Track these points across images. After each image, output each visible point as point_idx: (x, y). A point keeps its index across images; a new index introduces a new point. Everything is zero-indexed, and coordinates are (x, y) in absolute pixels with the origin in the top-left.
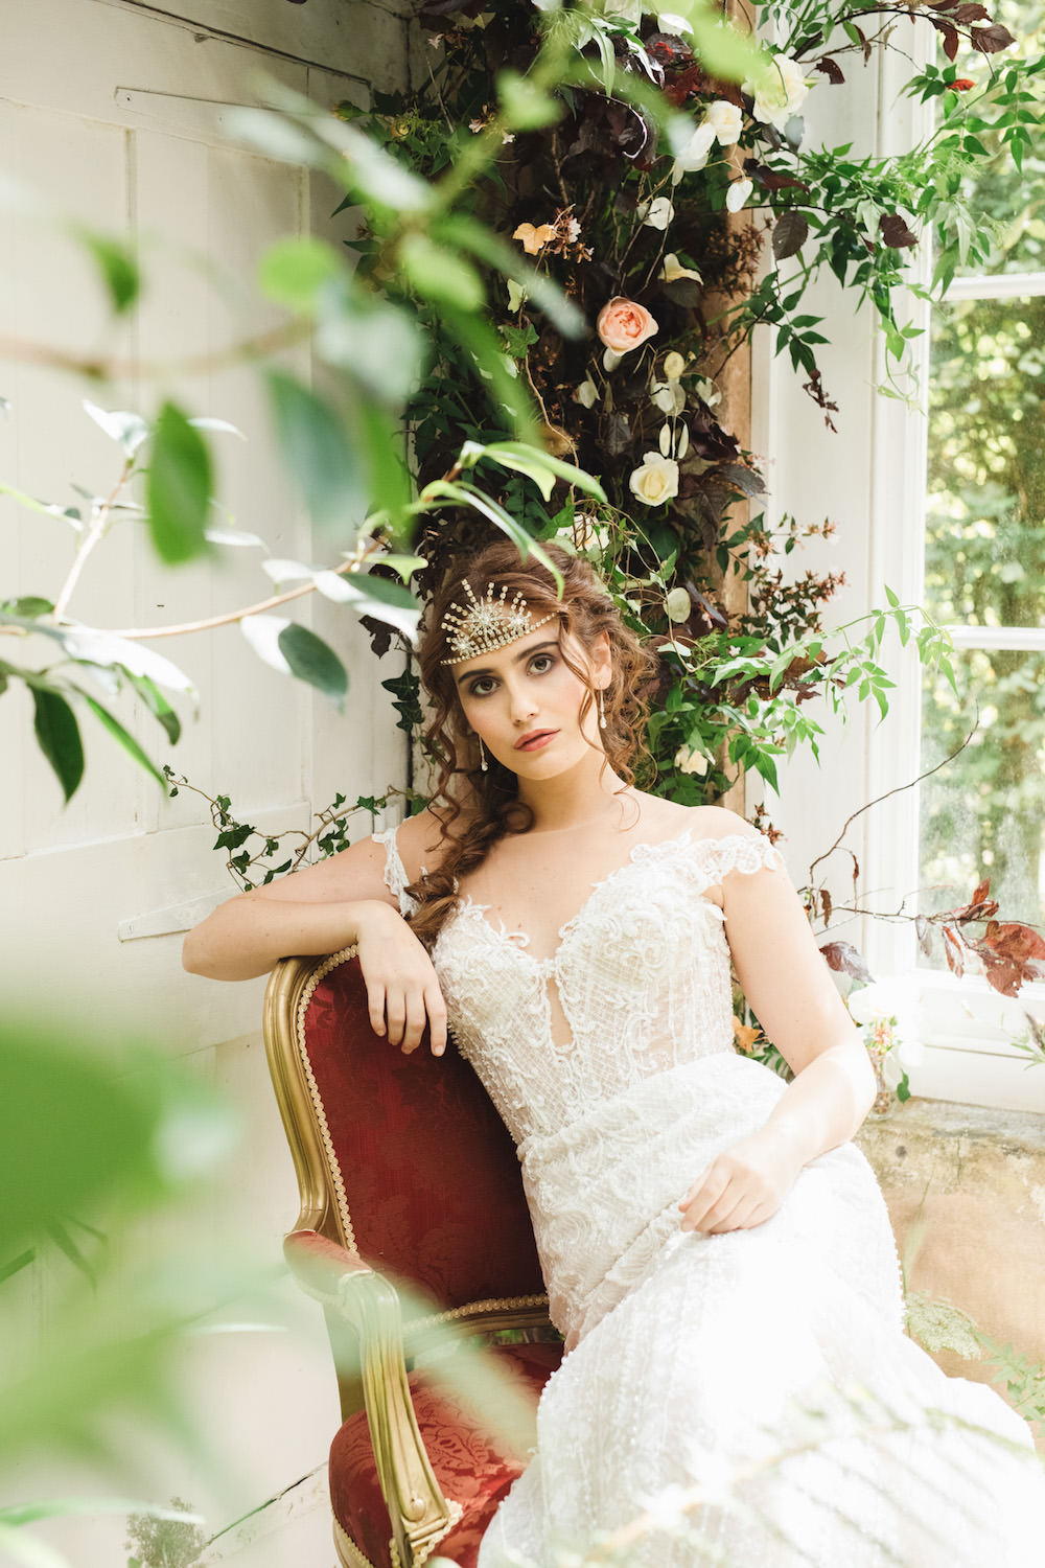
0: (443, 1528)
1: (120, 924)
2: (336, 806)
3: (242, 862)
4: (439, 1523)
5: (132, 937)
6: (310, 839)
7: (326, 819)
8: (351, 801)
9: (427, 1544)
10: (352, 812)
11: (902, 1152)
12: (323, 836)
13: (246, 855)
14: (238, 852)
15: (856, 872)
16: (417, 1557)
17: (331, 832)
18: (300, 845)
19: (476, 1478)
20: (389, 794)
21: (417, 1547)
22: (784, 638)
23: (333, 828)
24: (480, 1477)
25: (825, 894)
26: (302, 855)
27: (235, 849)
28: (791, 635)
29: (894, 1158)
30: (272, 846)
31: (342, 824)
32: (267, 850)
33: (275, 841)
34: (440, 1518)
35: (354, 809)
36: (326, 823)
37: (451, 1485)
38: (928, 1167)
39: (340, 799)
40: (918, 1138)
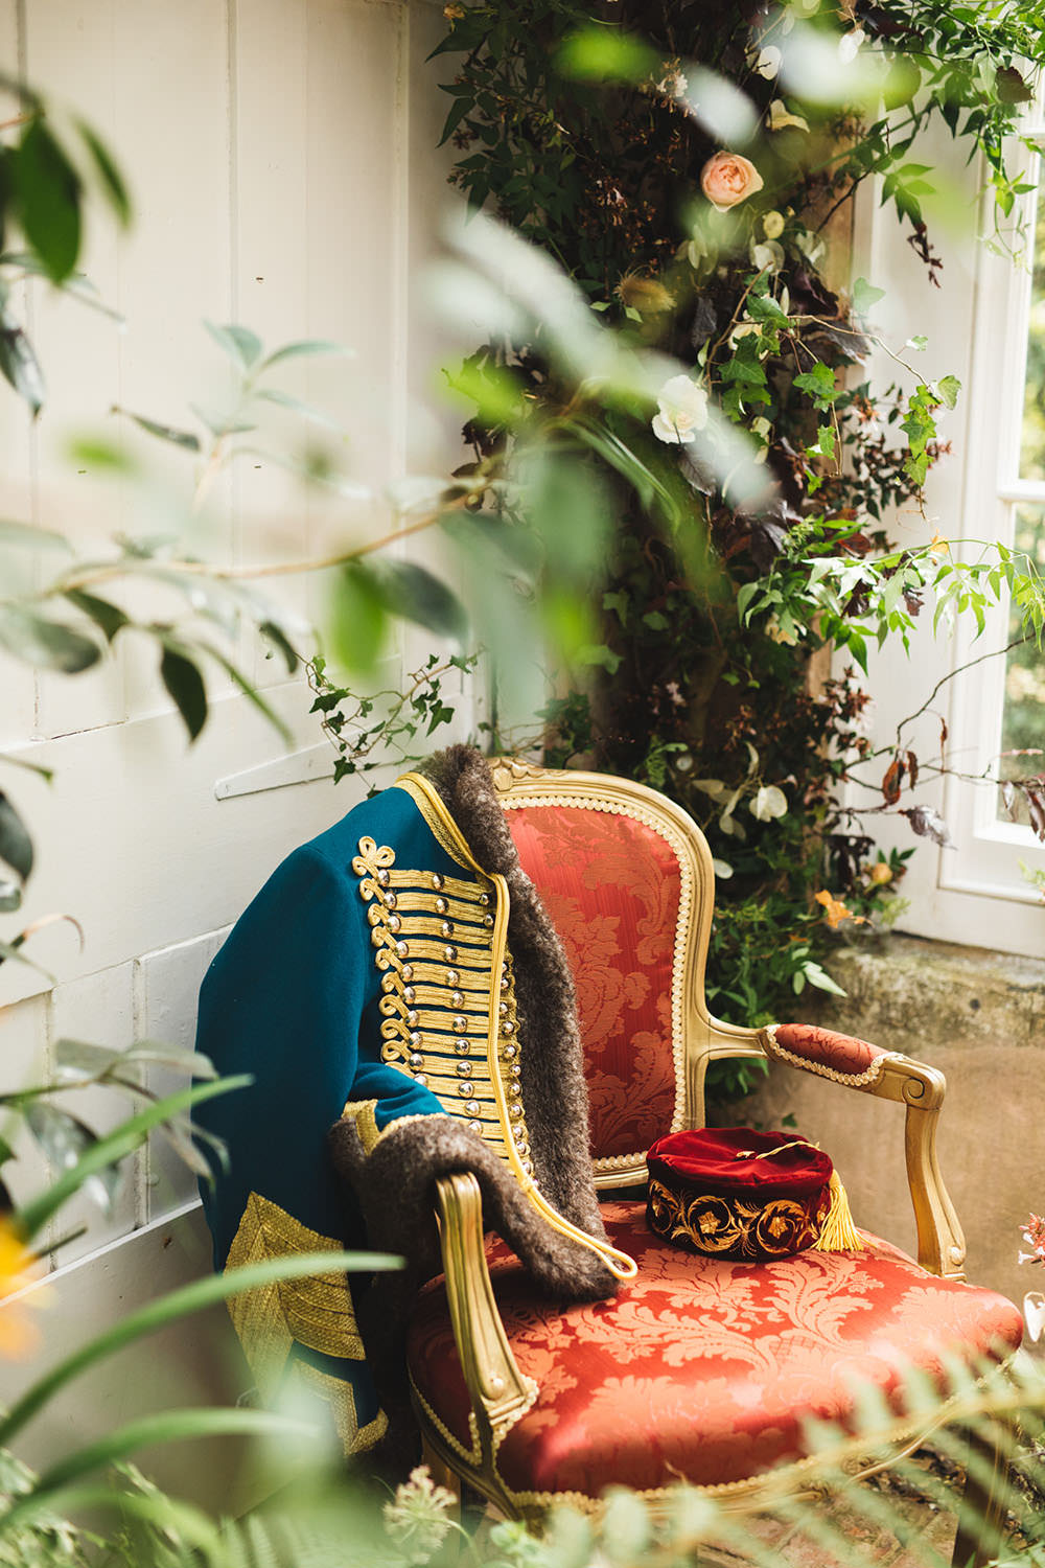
0: (520, 1405)
1: (217, 783)
2: (429, 667)
3: (337, 723)
4: (518, 1401)
5: (229, 795)
6: (404, 699)
7: (418, 678)
8: (444, 661)
9: (505, 1421)
10: (444, 671)
11: (975, 1005)
12: (416, 697)
13: (341, 715)
14: (332, 714)
15: (944, 735)
16: (496, 1433)
17: (424, 693)
18: (393, 705)
19: (549, 1351)
20: (480, 652)
21: (496, 1425)
22: (884, 502)
23: (426, 689)
24: (556, 1349)
25: (912, 756)
26: (395, 716)
27: (330, 711)
28: (892, 499)
29: (967, 1009)
30: (366, 708)
31: (435, 685)
32: (361, 711)
33: (369, 702)
34: (518, 1396)
35: (449, 666)
36: (419, 683)
37: (526, 1359)
38: (1000, 1021)
39: (434, 660)
40: (992, 992)
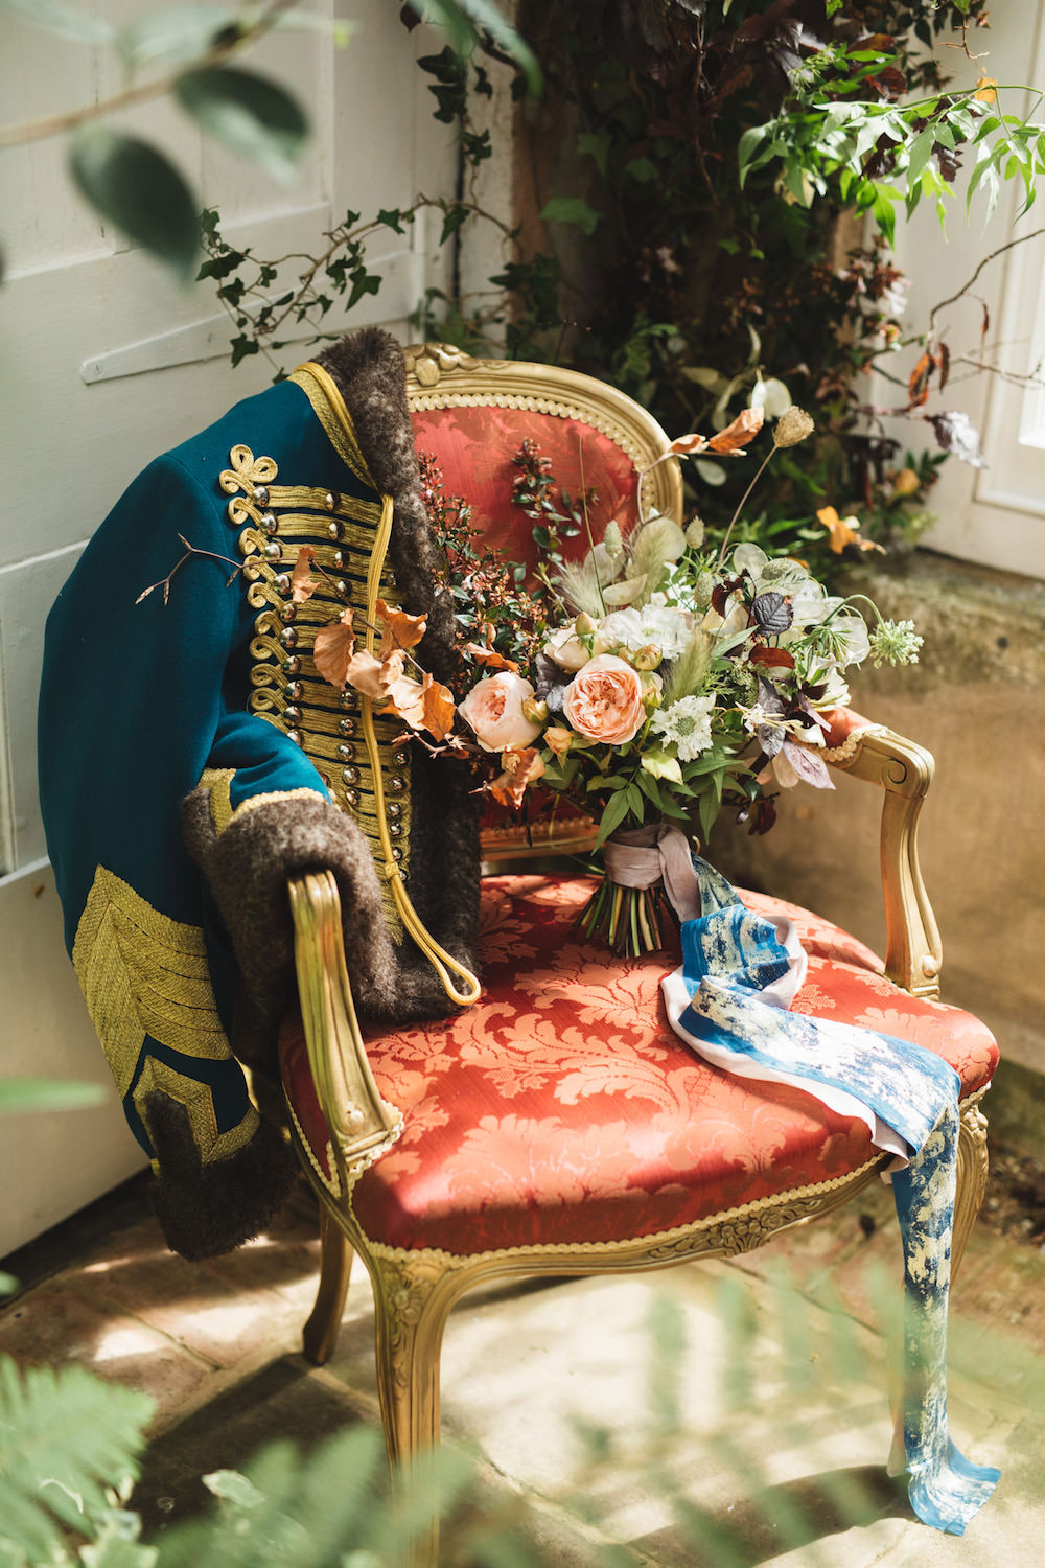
0: (382, 1141)
1: (85, 364)
2: (348, 225)
3: (234, 293)
4: (380, 1136)
5: (100, 377)
6: (317, 264)
7: (337, 238)
8: (369, 216)
9: (364, 1158)
10: (371, 229)
11: (1003, 643)
12: (332, 262)
13: (239, 284)
14: (228, 281)
15: (986, 326)
16: (352, 1170)
17: (341, 258)
18: (305, 271)
19: (425, 1076)
20: (419, 205)
21: (353, 1162)
22: (939, 25)
23: (343, 252)
24: (431, 1074)
25: (944, 349)
26: (308, 283)
27: (223, 279)
28: (948, 22)
29: (993, 647)
30: (268, 275)
31: (354, 248)
32: (262, 280)
33: (272, 268)
34: (381, 1131)
35: (374, 224)
36: (338, 244)
37: (397, 1083)
38: (1030, 664)
39: (353, 217)
40: (1023, 631)
